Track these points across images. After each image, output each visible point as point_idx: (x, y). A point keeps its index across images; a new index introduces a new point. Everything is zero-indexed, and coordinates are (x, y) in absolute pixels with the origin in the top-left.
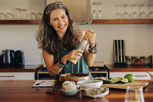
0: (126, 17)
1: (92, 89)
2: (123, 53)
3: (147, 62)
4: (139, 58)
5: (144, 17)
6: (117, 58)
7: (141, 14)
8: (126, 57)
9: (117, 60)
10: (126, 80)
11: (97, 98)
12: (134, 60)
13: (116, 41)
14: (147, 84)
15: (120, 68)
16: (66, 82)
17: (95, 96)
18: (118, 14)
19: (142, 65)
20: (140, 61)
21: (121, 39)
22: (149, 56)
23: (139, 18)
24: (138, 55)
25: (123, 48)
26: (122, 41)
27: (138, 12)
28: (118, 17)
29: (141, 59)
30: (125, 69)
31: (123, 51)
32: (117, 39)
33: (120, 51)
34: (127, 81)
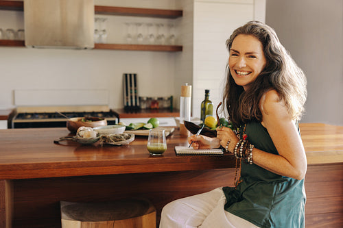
0: (141, 41)
1: (114, 135)
2: (135, 93)
3: (166, 105)
4: (156, 99)
5: (163, 42)
6: (127, 99)
7: (159, 37)
8: (140, 98)
9: (127, 103)
10: (150, 126)
11: (121, 145)
12: (150, 102)
13: (126, 75)
14: (172, 130)
15: (132, 113)
16: (81, 128)
17: (119, 143)
18: (129, 36)
19: (160, 109)
20: (158, 104)
21: (133, 72)
22: (169, 96)
23: (157, 44)
24: (155, 96)
25: (135, 85)
26: (135, 75)
27: (155, 34)
28: (130, 41)
29: (158, 101)
30: (138, 114)
31: (135, 90)
32: (128, 72)
33: (131, 90)
34: (152, 127)
